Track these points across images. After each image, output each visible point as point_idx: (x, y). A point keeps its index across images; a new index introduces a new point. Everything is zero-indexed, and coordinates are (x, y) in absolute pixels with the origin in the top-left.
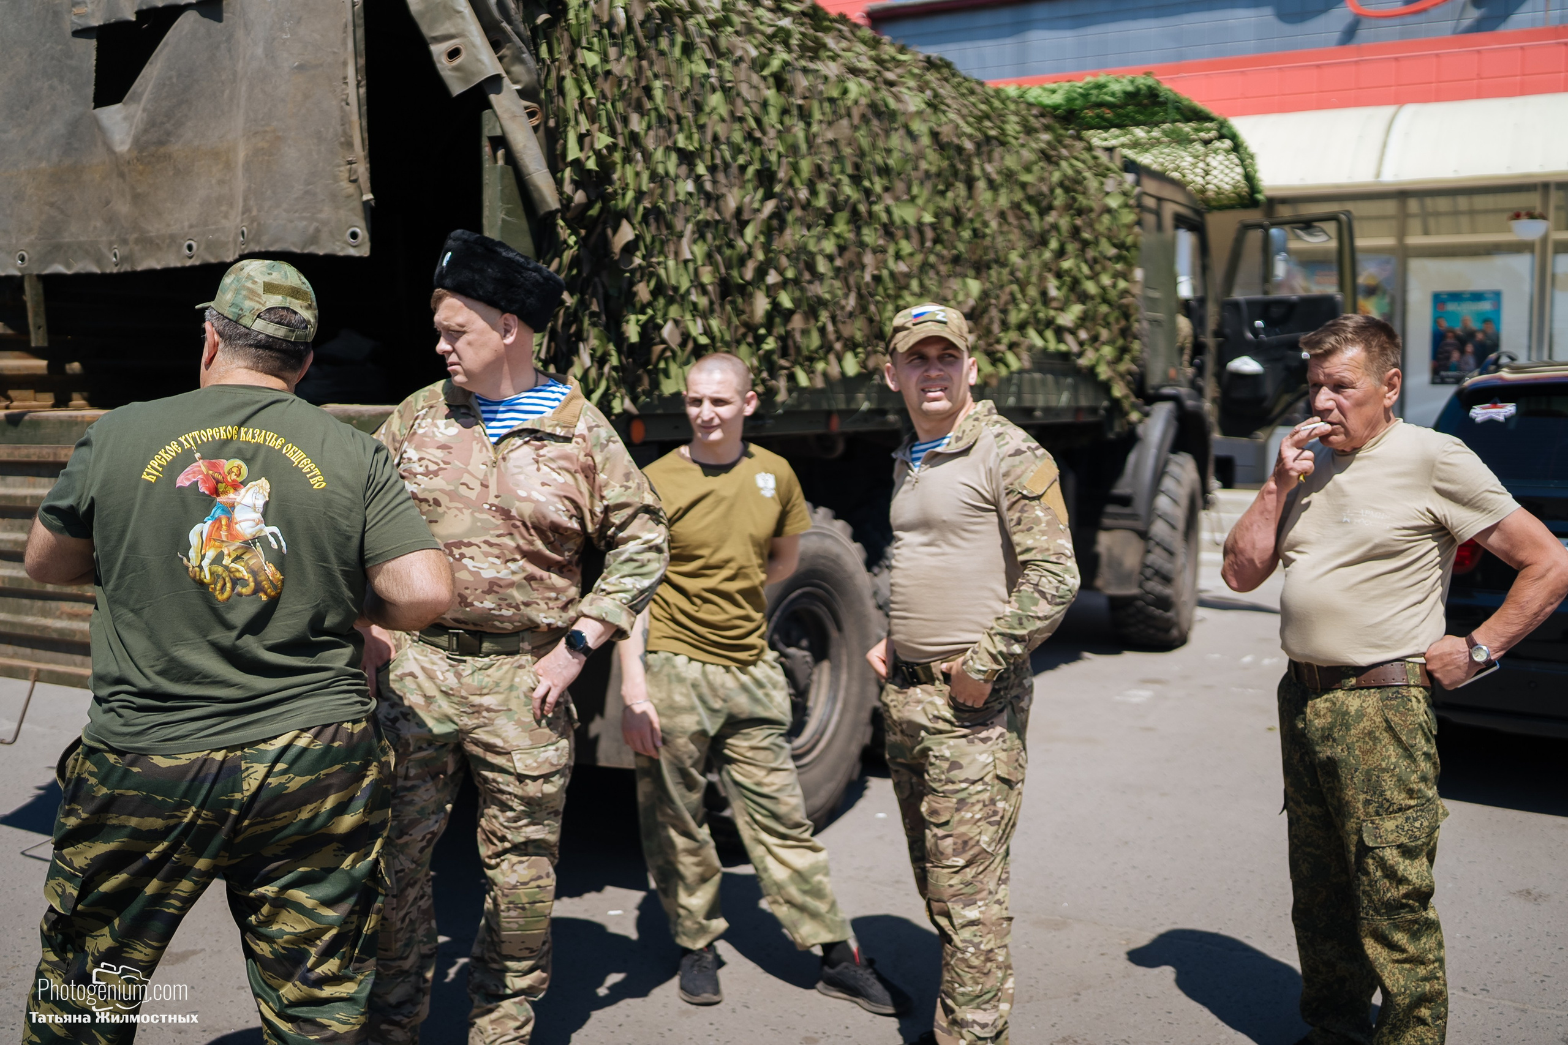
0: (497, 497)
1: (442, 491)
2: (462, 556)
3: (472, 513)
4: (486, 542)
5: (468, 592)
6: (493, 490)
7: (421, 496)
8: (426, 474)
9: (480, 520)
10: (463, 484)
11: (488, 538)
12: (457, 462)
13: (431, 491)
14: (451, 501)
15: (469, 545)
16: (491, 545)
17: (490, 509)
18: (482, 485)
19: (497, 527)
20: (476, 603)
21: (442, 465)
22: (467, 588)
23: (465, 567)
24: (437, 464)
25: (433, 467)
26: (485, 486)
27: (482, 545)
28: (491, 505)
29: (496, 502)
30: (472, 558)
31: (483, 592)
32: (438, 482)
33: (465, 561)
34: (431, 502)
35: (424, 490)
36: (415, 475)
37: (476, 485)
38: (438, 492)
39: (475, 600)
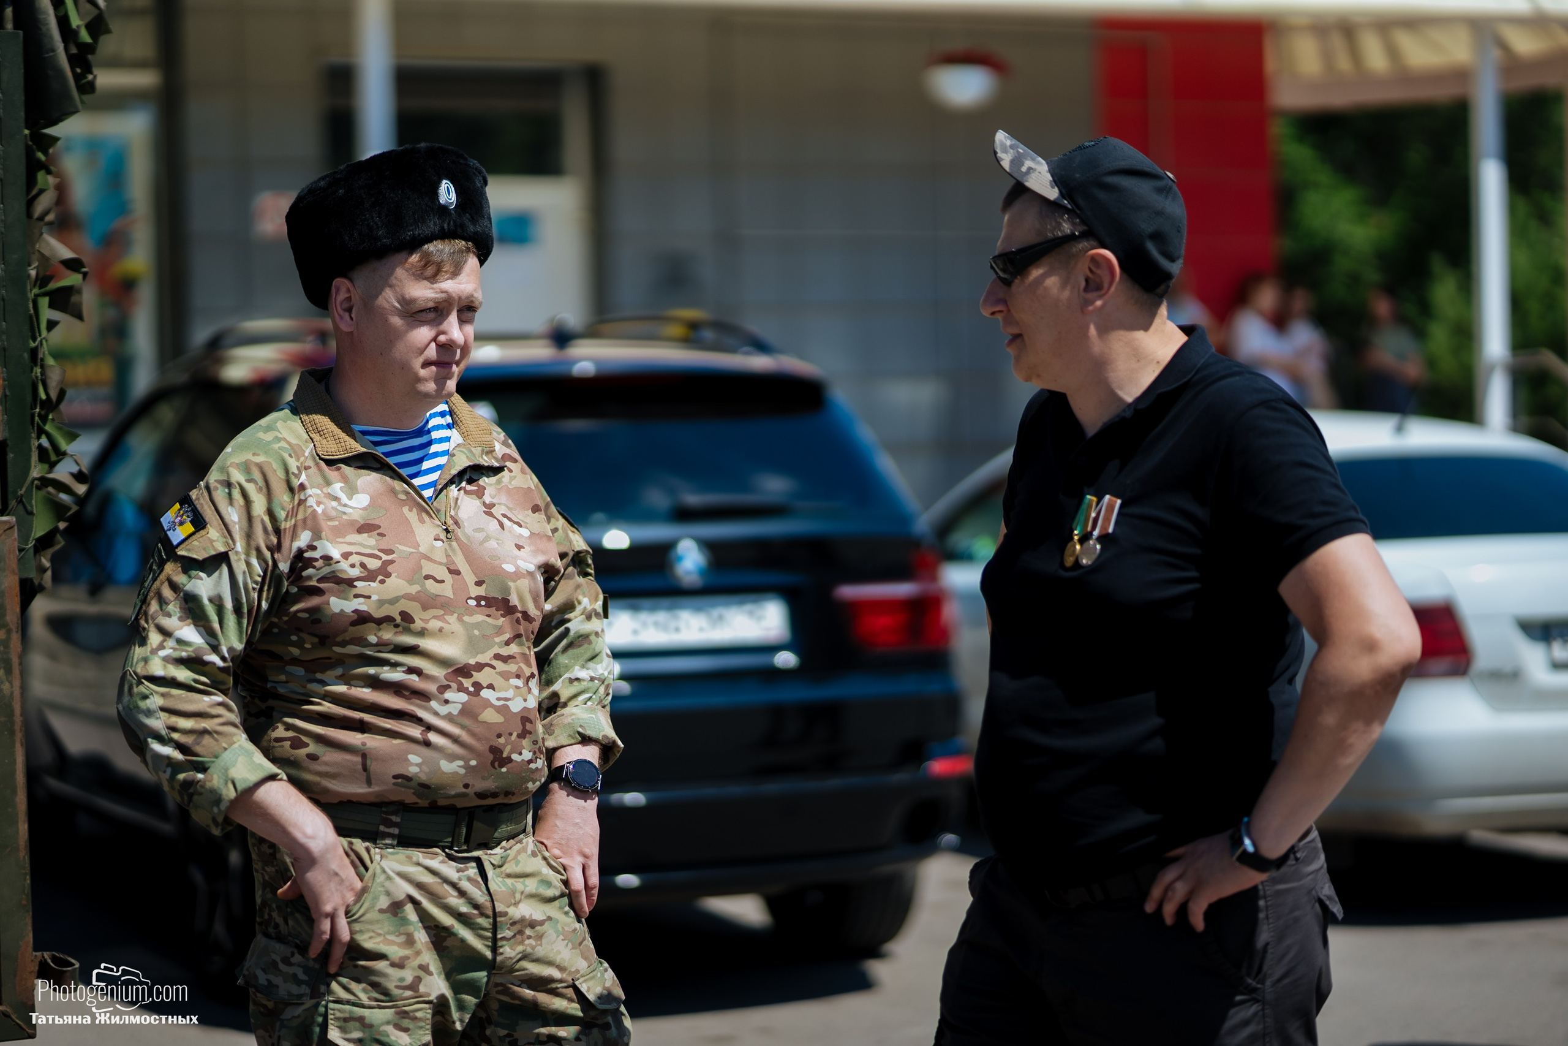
0: (479, 583)
1: (408, 597)
2: (478, 686)
3: (460, 619)
4: (497, 657)
5: (502, 740)
6: (469, 577)
7: (377, 614)
8: (370, 576)
9: (477, 625)
10: (427, 577)
11: (496, 650)
12: (401, 547)
13: (393, 601)
14: (425, 608)
15: (480, 667)
16: (505, 659)
17: (478, 605)
18: (451, 572)
19: (500, 631)
20: (515, 757)
21: (385, 557)
22: (499, 736)
23: (487, 704)
24: (380, 558)
25: (373, 564)
26: (455, 572)
27: (494, 663)
28: (478, 599)
29: (481, 591)
30: (491, 687)
31: (519, 736)
32: (396, 585)
33: (485, 693)
34: (398, 619)
35: (381, 603)
36: (350, 583)
37: (441, 573)
38: (403, 601)
39: (512, 752)
